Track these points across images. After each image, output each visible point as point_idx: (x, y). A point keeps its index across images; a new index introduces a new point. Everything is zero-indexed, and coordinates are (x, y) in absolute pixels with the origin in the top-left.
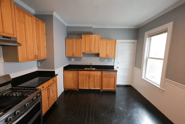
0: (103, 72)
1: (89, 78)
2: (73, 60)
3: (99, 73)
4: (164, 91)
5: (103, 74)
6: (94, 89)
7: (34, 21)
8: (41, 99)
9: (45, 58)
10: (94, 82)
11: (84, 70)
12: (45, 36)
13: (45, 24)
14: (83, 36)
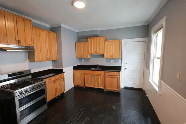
0: (106, 72)
1: (94, 77)
2: (83, 60)
3: (102, 73)
4: (160, 95)
5: (106, 74)
6: (98, 87)
7: (47, 34)
8: (46, 87)
9: (56, 59)
10: (98, 81)
11: (91, 69)
12: (56, 43)
13: (56, 34)
14: (89, 39)
